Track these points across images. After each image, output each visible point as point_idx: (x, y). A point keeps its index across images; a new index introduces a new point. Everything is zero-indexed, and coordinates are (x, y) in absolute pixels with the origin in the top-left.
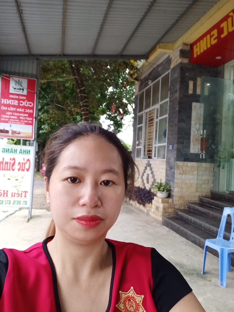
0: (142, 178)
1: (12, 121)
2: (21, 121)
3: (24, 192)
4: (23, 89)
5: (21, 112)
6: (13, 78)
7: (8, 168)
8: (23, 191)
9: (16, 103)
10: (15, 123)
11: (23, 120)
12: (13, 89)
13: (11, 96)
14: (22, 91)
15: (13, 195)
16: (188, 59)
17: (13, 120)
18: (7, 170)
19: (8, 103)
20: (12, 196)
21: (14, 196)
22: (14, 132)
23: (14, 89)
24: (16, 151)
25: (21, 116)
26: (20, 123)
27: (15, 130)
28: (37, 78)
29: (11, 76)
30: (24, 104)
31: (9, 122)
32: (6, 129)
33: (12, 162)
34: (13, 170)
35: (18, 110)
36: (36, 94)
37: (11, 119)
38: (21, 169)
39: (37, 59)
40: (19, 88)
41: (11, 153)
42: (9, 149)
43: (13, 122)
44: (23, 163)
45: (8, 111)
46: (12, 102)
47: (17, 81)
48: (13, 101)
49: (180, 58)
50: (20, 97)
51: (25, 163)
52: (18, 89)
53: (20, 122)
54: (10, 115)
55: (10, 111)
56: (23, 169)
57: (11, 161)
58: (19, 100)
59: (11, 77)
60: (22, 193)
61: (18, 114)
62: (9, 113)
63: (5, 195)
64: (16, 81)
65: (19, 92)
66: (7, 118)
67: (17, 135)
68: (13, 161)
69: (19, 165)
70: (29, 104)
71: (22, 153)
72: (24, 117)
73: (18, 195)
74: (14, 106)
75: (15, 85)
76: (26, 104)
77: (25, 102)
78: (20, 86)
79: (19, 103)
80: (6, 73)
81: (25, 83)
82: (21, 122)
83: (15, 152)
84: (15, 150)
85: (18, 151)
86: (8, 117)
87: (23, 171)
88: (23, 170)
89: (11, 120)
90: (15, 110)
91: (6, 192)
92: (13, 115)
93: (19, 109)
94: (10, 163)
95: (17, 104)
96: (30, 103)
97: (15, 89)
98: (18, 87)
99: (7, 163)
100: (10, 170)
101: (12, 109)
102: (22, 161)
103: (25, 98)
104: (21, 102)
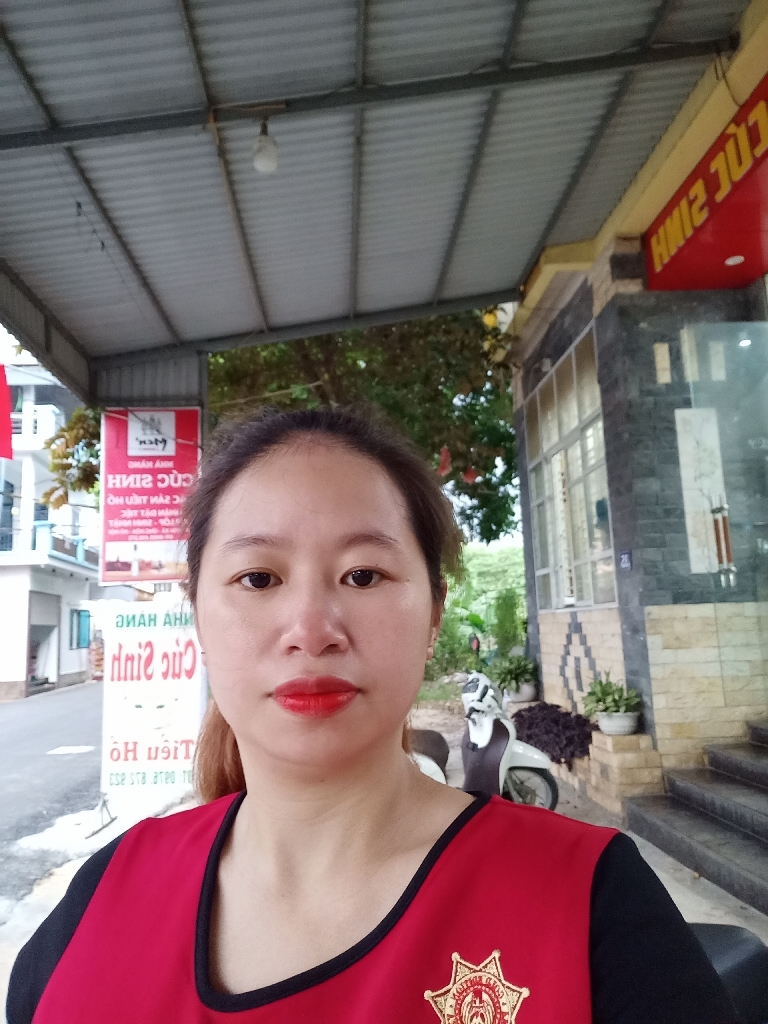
0: (563, 673)
1: (139, 535)
2: (164, 531)
3: (183, 742)
4: (164, 441)
5: (162, 507)
6: (136, 413)
7: (135, 674)
8: (179, 741)
9: (147, 481)
10: (147, 537)
11: (170, 527)
12: (138, 443)
13: (133, 465)
14: (161, 446)
15: (153, 755)
16: (639, 281)
17: (142, 531)
18: (132, 679)
19: (125, 484)
20: (150, 758)
21: (156, 758)
22: (145, 566)
23: (141, 442)
24: (155, 620)
25: (163, 517)
26: (161, 537)
27: (147, 559)
28: (201, 404)
29: (130, 408)
30: (169, 481)
31: (130, 537)
32: (122, 560)
33: (145, 654)
34: (149, 677)
35: (154, 500)
36: (199, 451)
37: (136, 527)
38: (172, 673)
39: (200, 353)
40: (153, 440)
41: (142, 626)
42: (134, 617)
43: (141, 537)
44: (175, 654)
45: (125, 507)
46: (135, 479)
47: (148, 419)
48: (138, 477)
49: (614, 280)
50: (159, 465)
51: (181, 655)
52: (151, 443)
53: (159, 534)
54: (133, 519)
55: (133, 507)
56: (177, 671)
57: (141, 651)
58: (154, 472)
59: (131, 411)
60: (178, 745)
61: (153, 513)
62: (129, 513)
63: (130, 755)
64: (144, 422)
65: (153, 449)
66: (125, 528)
67: (155, 572)
68: (148, 650)
69: (165, 661)
70: (184, 480)
71: (170, 623)
72: (171, 518)
73: (165, 755)
74: (141, 492)
75: (141, 432)
76: (176, 481)
77: (172, 476)
78: (156, 432)
79: (155, 481)
80: (118, 402)
81: (168, 422)
82: (164, 534)
83: (152, 623)
84: (153, 617)
85: (160, 620)
86: (127, 523)
87: (176, 679)
88: (177, 676)
89: (135, 531)
90: (145, 502)
91: (131, 747)
92: (140, 517)
93: (156, 498)
94: (140, 657)
95: (150, 485)
96: (185, 476)
97: (143, 445)
98: (151, 436)
99: (130, 658)
100: (139, 678)
101: (137, 500)
102: (171, 649)
103: (170, 464)
104: (160, 476)
